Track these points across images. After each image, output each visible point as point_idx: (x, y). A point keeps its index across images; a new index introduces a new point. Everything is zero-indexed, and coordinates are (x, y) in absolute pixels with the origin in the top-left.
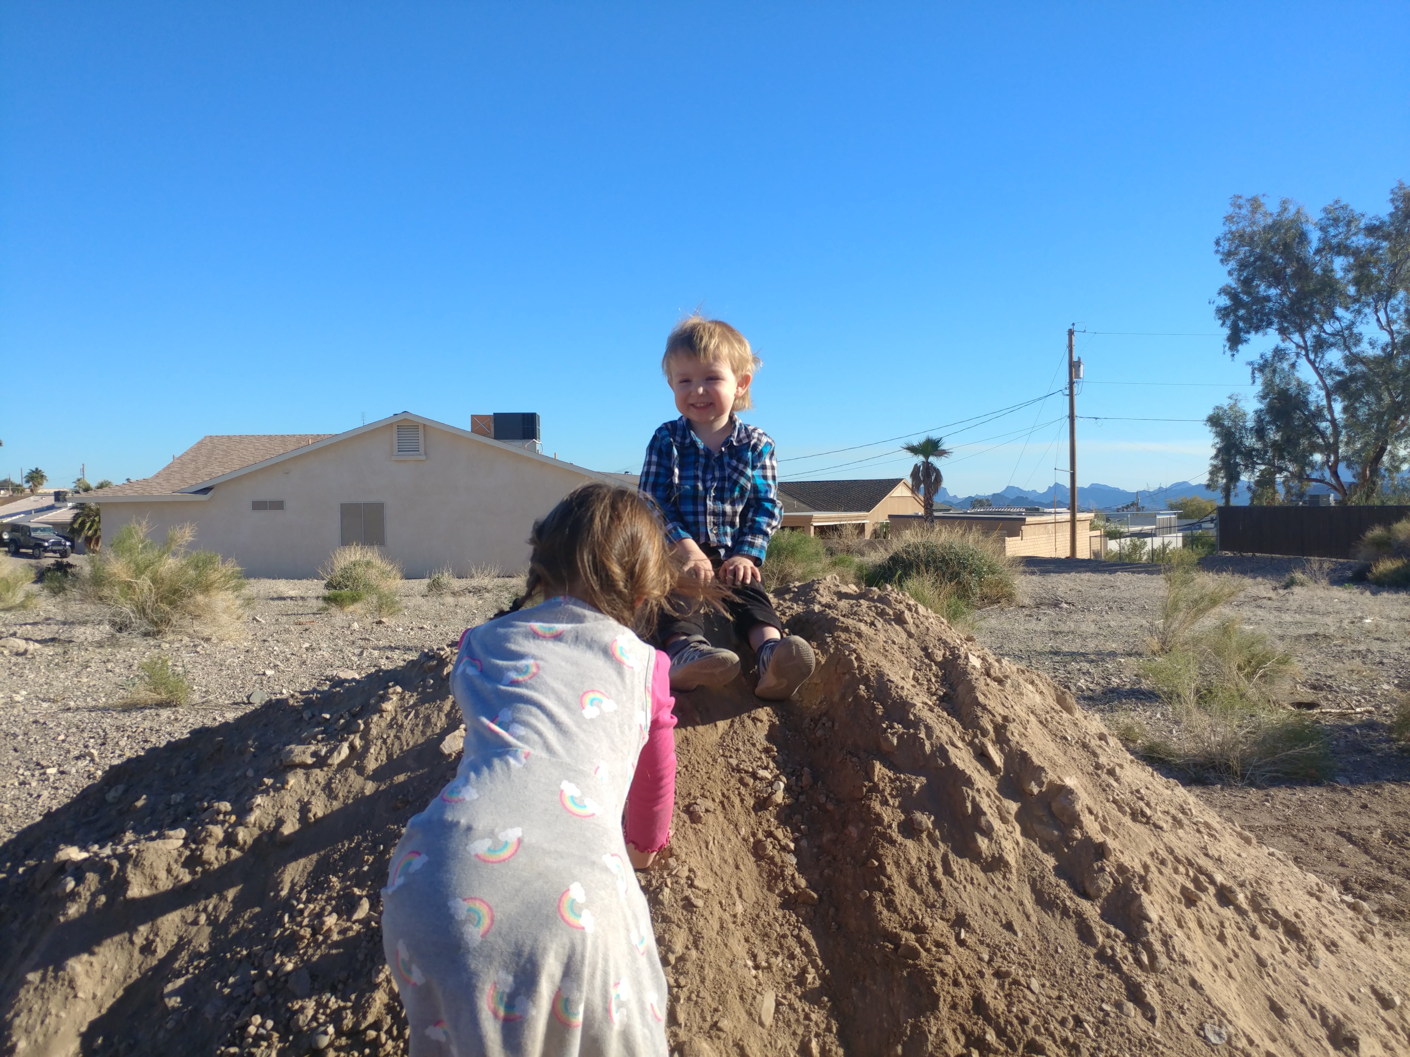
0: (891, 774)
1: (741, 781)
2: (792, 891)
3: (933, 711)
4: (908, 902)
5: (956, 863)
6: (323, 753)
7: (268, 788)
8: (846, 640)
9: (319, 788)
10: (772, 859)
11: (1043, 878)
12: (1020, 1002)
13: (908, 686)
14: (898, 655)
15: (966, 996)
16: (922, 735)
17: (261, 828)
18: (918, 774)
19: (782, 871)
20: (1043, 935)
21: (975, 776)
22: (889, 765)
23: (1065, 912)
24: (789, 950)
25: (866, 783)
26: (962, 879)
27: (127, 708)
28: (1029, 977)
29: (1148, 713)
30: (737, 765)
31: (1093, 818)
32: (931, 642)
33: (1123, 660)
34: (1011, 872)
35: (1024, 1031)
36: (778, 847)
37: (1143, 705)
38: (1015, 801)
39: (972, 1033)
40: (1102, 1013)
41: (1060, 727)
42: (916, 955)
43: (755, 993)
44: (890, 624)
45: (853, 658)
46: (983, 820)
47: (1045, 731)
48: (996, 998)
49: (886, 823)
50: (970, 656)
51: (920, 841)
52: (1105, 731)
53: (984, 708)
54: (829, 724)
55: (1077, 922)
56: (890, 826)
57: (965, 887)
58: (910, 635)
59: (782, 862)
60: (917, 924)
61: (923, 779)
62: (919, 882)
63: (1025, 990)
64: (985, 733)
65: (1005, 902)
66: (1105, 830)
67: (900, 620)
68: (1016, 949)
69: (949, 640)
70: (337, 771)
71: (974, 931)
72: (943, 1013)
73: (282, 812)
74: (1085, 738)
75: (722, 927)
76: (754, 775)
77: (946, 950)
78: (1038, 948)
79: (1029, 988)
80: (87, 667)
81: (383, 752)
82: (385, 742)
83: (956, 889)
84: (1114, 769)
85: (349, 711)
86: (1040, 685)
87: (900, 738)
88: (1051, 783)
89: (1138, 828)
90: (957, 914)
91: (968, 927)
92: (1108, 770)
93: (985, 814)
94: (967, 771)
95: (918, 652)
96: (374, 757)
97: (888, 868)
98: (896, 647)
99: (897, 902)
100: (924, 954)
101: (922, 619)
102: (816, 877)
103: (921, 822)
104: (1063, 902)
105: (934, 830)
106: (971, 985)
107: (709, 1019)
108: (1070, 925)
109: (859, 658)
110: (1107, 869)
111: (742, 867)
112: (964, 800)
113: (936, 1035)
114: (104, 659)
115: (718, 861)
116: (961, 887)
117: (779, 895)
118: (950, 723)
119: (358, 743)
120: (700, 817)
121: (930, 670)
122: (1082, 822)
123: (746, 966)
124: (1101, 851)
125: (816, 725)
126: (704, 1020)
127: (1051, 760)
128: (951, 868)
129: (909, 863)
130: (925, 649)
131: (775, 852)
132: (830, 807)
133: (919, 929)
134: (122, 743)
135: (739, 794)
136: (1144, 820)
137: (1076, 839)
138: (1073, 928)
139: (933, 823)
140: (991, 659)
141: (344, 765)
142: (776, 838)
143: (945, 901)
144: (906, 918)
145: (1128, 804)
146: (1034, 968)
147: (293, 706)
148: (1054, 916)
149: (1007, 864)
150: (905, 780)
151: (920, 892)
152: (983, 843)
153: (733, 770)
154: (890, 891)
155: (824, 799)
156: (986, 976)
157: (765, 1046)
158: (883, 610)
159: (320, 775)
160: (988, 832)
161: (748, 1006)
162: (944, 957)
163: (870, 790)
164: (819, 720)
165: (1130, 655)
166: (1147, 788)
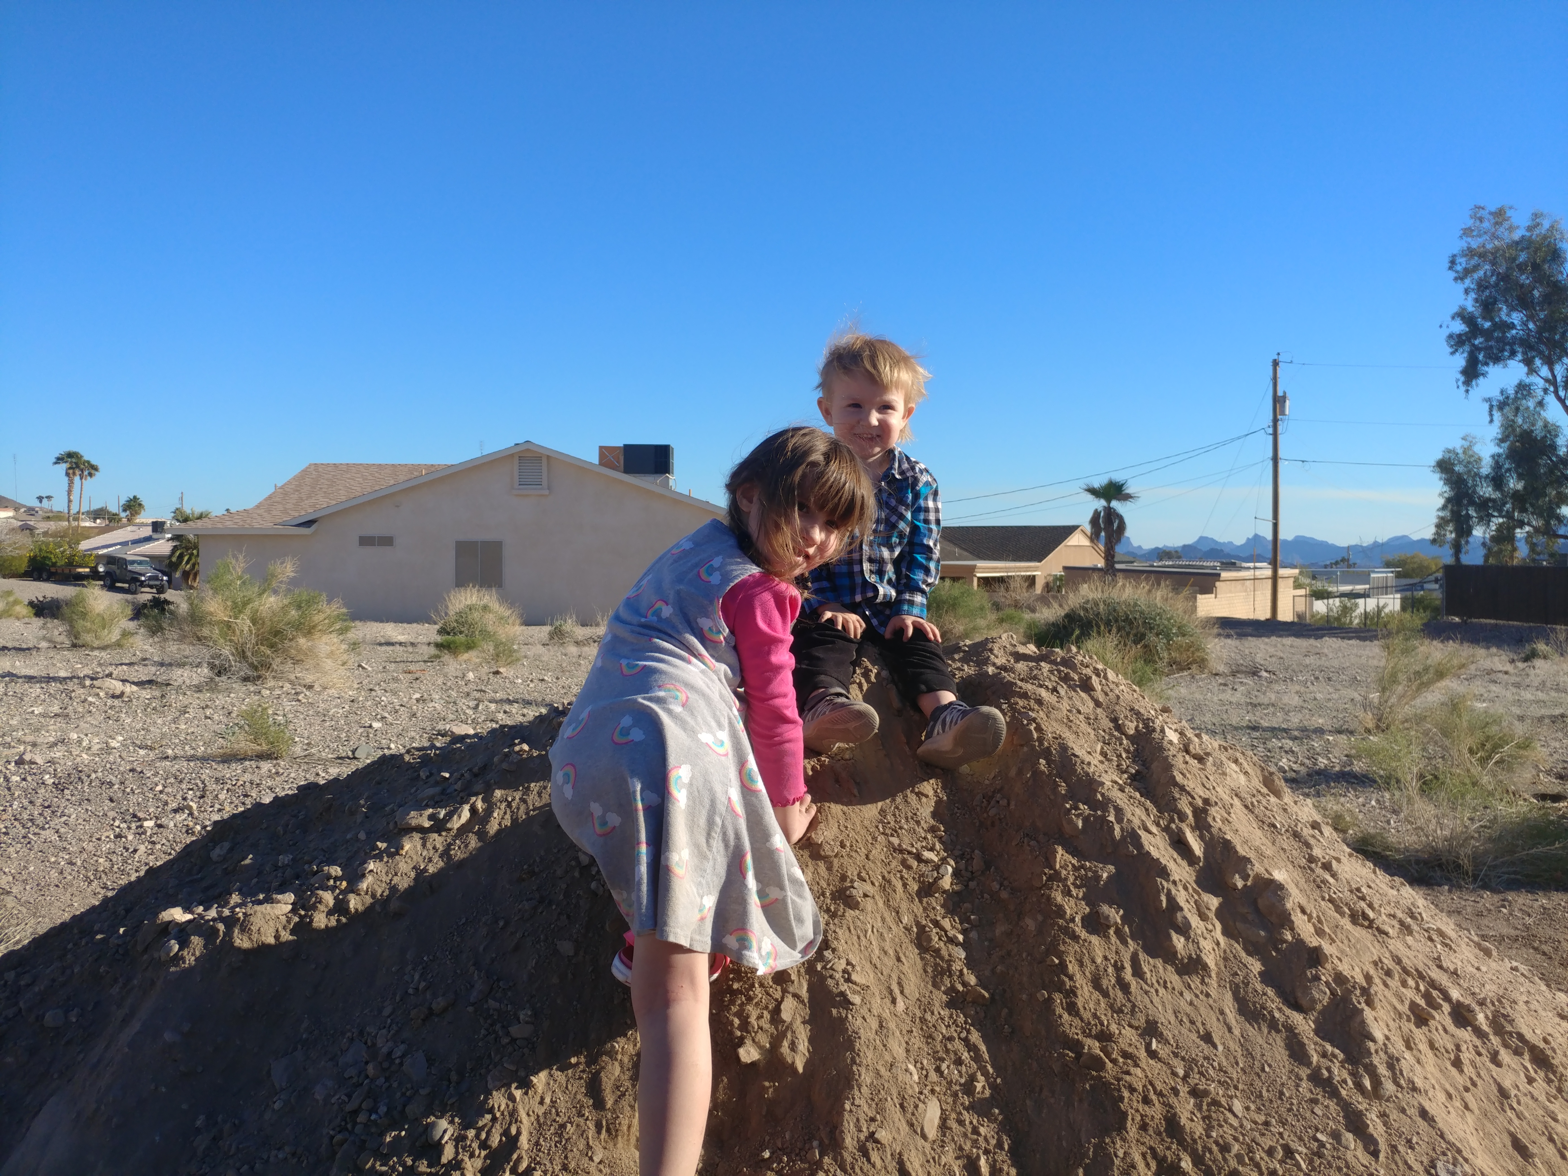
0: (1074, 861)
1: (904, 863)
2: (960, 988)
3: (1123, 791)
4: (1092, 1006)
5: (1147, 963)
6: (441, 816)
7: (382, 852)
8: (1024, 708)
9: (437, 855)
10: (938, 951)
11: (1247, 984)
12: (1221, 1126)
13: (1095, 762)
14: (1084, 727)
15: (1158, 1116)
16: (1112, 818)
17: (373, 896)
18: (1105, 862)
19: (950, 966)
20: (1247, 1050)
21: (1171, 866)
22: (1073, 851)
23: (1273, 1025)
24: (956, 1054)
25: (1046, 871)
26: (1154, 982)
27: (228, 759)
28: (1231, 1097)
29: (1361, 800)
30: (900, 845)
31: (1306, 918)
32: (1122, 714)
33: (1331, 738)
34: (1210, 977)
35: (1225, 1159)
36: (945, 939)
37: (1355, 790)
38: (1216, 895)
39: (1165, 1158)
40: (1316, 1144)
41: (1267, 813)
42: (1101, 1066)
43: (917, 1102)
44: (1075, 691)
45: (1032, 728)
46: (1179, 915)
47: (1251, 817)
48: (1192, 1120)
49: (1068, 916)
50: (1167, 730)
51: (1107, 937)
52: (1318, 818)
53: (1182, 789)
54: (1003, 802)
55: (1287, 1037)
56: (1073, 920)
57: (1157, 991)
58: (1098, 704)
59: (950, 955)
60: (1102, 1031)
61: (1112, 868)
62: (1105, 983)
63: (1226, 1112)
64: (1182, 817)
65: (1203, 1010)
66: (1320, 932)
67: (1086, 686)
68: (1215, 1064)
69: (1142, 711)
70: (456, 837)
71: (1167, 1042)
72: (1131, 1134)
73: (396, 880)
74: (1296, 826)
75: (881, 1026)
76: (918, 858)
77: (1135, 1062)
78: (1241, 1065)
79: (1230, 1110)
80: (185, 713)
81: (508, 816)
82: (509, 805)
83: (1146, 993)
84: (1330, 863)
85: (470, 770)
86: (1245, 765)
87: (1086, 820)
88: (1258, 877)
89: (1359, 933)
90: (1148, 1021)
91: (1161, 1037)
92: (1323, 864)
93: (1181, 909)
94: (1162, 860)
95: (1106, 723)
96: (497, 821)
97: (1070, 967)
98: (1081, 717)
99: (1080, 1005)
100: (1109, 1065)
101: (1112, 686)
102: (987, 973)
103: (1108, 917)
104: (1271, 1013)
105: (1123, 924)
106: (1164, 1104)
107: (864, 1129)
108: (1279, 1040)
109: (1039, 729)
110: (1323, 978)
111: (903, 959)
112: (1159, 892)
113: (1123, 1159)
114: (203, 704)
115: (877, 952)
116: (1152, 990)
117: (945, 993)
118: (1143, 805)
119: (480, 805)
120: (858, 903)
121: (1121, 744)
122: (1293, 922)
123: (907, 1070)
124: (1316, 957)
125: (989, 802)
126: (860, 1131)
127: (1257, 850)
128: (1141, 968)
129: (1093, 961)
130: (1115, 720)
131: (942, 944)
132: (1004, 895)
133: (1105, 1037)
134: (222, 797)
135: (902, 878)
136: (1366, 923)
137: (1286, 941)
138: (1282, 1044)
139: (1122, 918)
140: (1190, 734)
141: (464, 830)
142: (942, 929)
143: (1134, 1006)
144: (1089, 1023)
145: (1347, 904)
146: (1236, 1088)
147: (408, 763)
148: (1260, 1029)
149: (1205, 967)
150: (1090, 868)
151: (1105, 994)
152: (1179, 942)
153: (895, 850)
154: (1072, 993)
155: (998, 887)
156: (1181, 1094)
157: (928, 1161)
158: (1067, 674)
159: (438, 840)
160: (1185, 930)
161: (909, 1116)
162: (1133, 1070)
163: (1050, 878)
164: (992, 797)
165: (1340, 732)
166: (1369, 887)
